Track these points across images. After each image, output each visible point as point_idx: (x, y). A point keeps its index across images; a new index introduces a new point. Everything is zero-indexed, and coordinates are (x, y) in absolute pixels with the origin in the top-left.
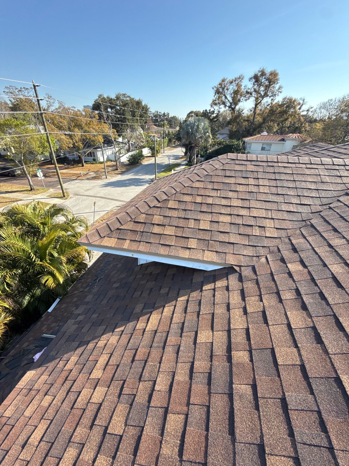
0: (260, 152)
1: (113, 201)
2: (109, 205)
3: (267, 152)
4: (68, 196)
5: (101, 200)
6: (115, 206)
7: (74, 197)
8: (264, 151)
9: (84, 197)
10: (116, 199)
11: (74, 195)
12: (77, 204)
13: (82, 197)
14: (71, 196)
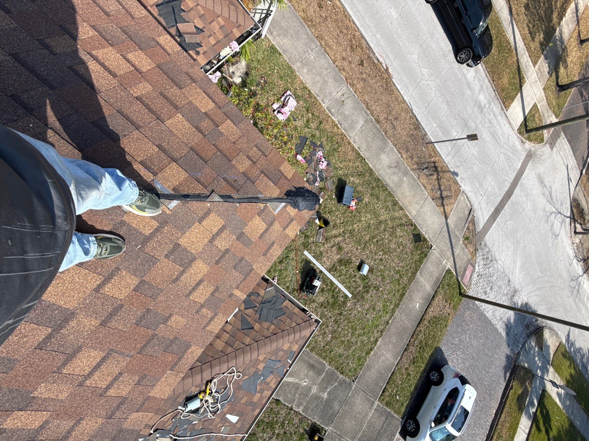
1: (493, 210)
2: (481, 198)
4: (529, 139)
5: (500, 189)
6: (476, 207)
7: (524, 148)
9: (520, 165)
10: (498, 219)
11: (530, 151)
12: (499, 144)
13: (521, 161)
14: (529, 145)
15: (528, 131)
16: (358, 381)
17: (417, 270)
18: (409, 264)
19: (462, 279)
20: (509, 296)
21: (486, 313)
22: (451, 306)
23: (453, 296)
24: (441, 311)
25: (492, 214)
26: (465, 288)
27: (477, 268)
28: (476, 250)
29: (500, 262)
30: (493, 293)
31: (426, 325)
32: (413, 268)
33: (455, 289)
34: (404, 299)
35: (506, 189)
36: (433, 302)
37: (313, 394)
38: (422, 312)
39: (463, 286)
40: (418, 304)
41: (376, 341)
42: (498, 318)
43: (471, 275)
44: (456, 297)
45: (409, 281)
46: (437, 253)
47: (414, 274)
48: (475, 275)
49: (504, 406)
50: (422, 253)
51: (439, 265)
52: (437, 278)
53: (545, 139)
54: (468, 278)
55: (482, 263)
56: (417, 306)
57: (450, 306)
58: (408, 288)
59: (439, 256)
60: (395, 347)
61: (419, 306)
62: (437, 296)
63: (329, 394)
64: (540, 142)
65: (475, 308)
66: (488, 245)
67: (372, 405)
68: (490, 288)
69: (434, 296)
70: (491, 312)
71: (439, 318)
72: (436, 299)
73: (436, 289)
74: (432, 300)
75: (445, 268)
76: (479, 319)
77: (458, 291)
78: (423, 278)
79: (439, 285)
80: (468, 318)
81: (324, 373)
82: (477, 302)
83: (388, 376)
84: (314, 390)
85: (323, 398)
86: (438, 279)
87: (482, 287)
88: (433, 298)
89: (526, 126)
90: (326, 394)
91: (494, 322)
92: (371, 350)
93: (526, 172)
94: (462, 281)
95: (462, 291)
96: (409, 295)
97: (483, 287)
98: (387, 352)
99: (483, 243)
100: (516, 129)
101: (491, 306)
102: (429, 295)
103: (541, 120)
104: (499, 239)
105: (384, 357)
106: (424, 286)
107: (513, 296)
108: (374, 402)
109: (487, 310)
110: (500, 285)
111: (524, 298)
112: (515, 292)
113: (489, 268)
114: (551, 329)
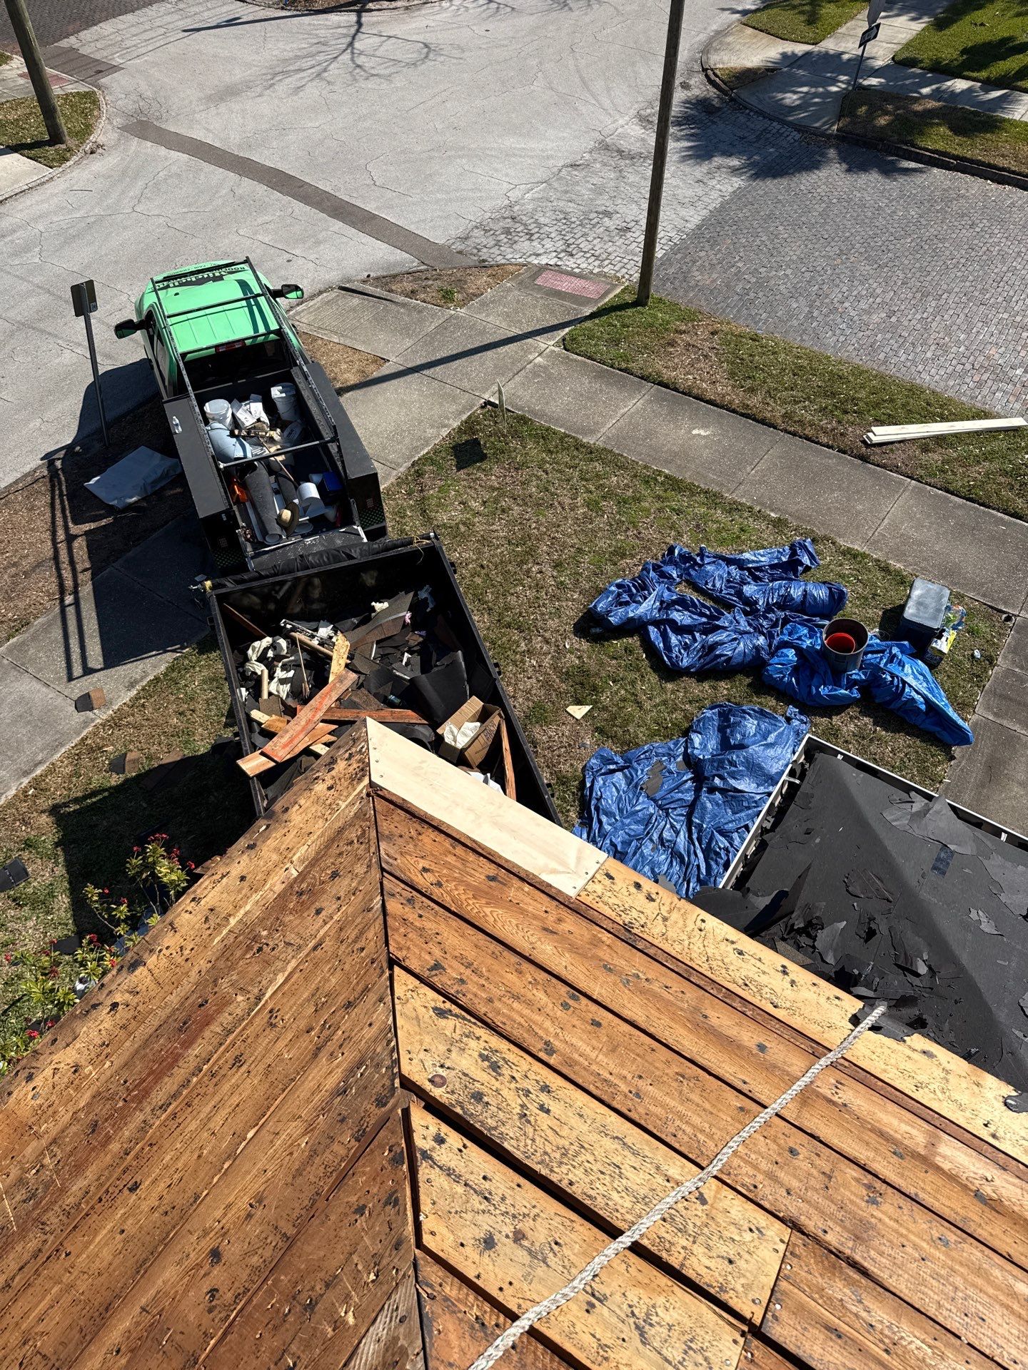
4: (83, 133)
5: (263, 208)
6: (332, 276)
9: (175, 155)
10: (371, 207)
11: (124, 128)
12: (100, 218)
13: (163, 151)
14: (103, 133)
15: (56, 137)
16: (1005, 604)
17: (579, 446)
18: (560, 471)
19: (587, 301)
20: (622, 163)
21: (691, 226)
22: (684, 328)
23: (651, 325)
24: (706, 356)
25: (353, 225)
26: (618, 291)
27: (544, 260)
28: (483, 265)
29: (513, 196)
30: (621, 209)
31: (764, 398)
32: (573, 457)
33: (627, 321)
34: (687, 476)
35: (261, 189)
36: (682, 385)
38: (721, 415)
39: (611, 296)
40: (695, 432)
41: (853, 555)
42: (699, 190)
43: (571, 274)
44: (656, 317)
45: (620, 468)
46: (512, 385)
47: (592, 453)
48: (570, 263)
49: (971, 161)
50: (516, 434)
51: (549, 376)
52: (595, 377)
53: (83, 88)
54: (583, 283)
55: (524, 245)
56: (702, 433)
57: (684, 332)
58: (646, 467)
59: (517, 378)
60: (858, 492)
61: (702, 427)
62: (659, 373)
64: (95, 102)
65: (679, 256)
66: (460, 232)
68: (606, 219)
69: (661, 384)
70: (683, 212)
71: (733, 363)
72: (668, 375)
73: (636, 379)
74: (676, 390)
75: (559, 355)
76: (713, 242)
77: (630, 312)
78: (603, 424)
79: (621, 370)
80: (715, 276)
81: (1005, 723)
82: (659, 254)
83: (960, 506)
86: (600, 375)
87: (605, 243)
88: (666, 386)
89: (37, 144)
91: (714, 200)
92: (886, 569)
93: (198, 134)
94: (596, 301)
95: (629, 298)
96: (667, 462)
97: (606, 238)
98: (881, 516)
99: (459, 246)
100: (47, 171)
101: (664, 214)
102: (659, 399)
103: (17, 104)
104: (438, 201)
105: (902, 523)
106: (632, 417)
107: (620, 152)
109: (680, 223)
110: (590, 190)
111: (621, 122)
112: (607, 148)
113: (539, 226)
114: (706, 49)
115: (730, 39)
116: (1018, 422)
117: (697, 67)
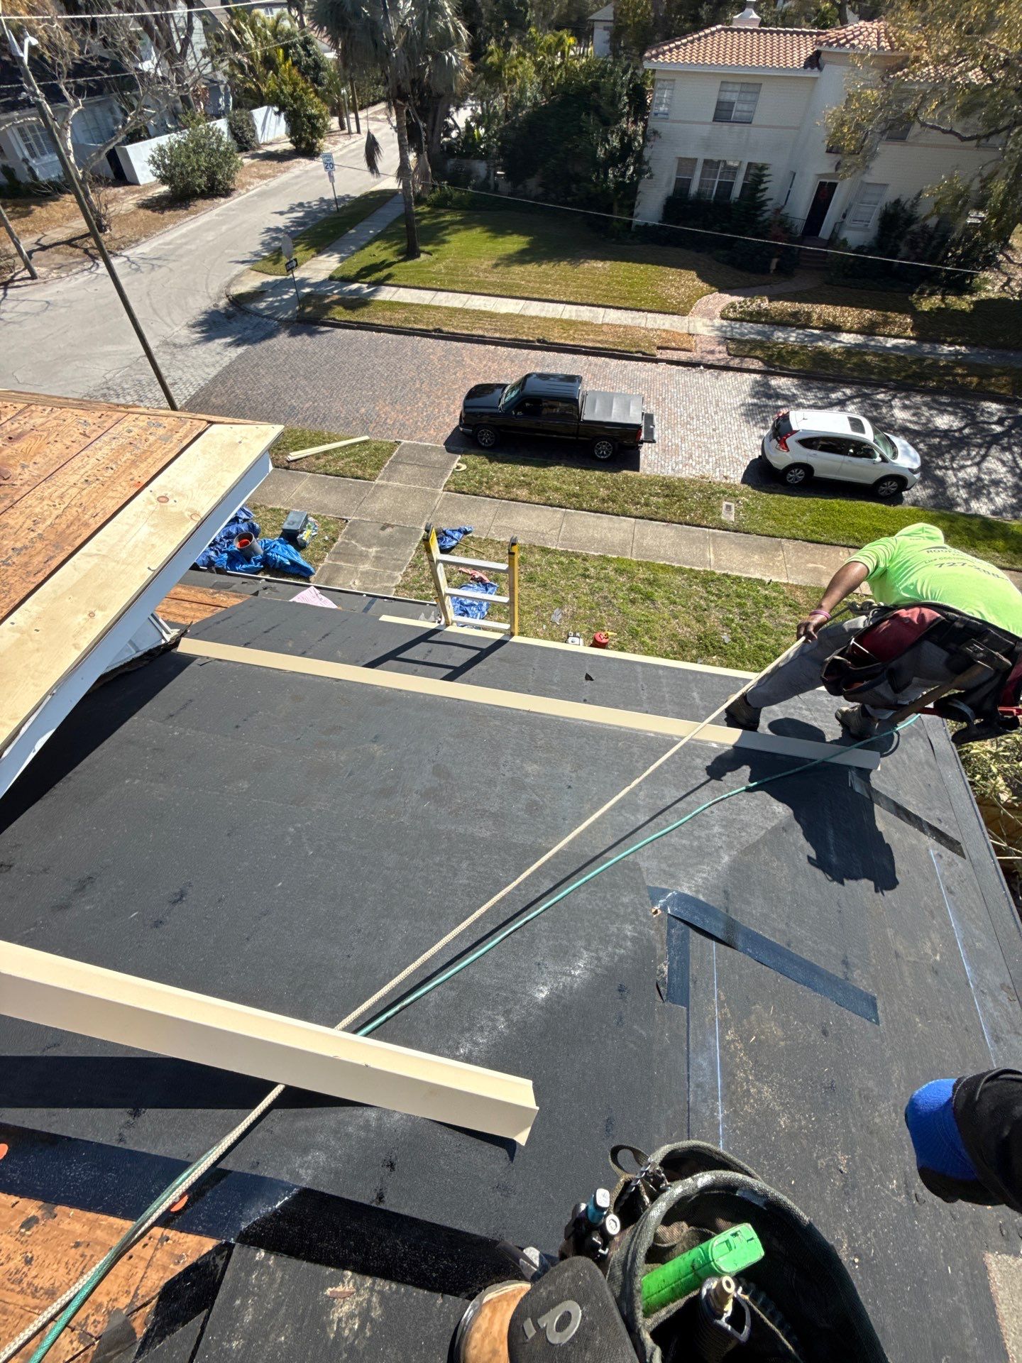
0: (708, 127)
3: (737, 127)
8: (726, 126)
16: (346, 515)
20: (175, 350)
21: (211, 376)
29: (108, 376)
30: (172, 374)
37: (373, 566)
41: (273, 510)
42: (218, 358)
49: (364, 324)
60: (282, 483)
63: (370, 546)
65: (204, 392)
67: (382, 486)
70: (207, 370)
76: (223, 383)
80: (223, 398)
81: (338, 563)
82: (192, 393)
83: (332, 480)
84: (366, 567)
85: (377, 552)
90: (370, 550)
91: (226, 361)
98: (292, 491)
101: (197, 372)
104: (60, 386)
105: (302, 492)
107: (175, 345)
108: (377, 485)
109: (205, 376)
111: (176, 329)
112: (167, 344)
113: (123, 389)
114: (229, 286)
115: (243, 278)
116: (366, 438)
117: (223, 295)
